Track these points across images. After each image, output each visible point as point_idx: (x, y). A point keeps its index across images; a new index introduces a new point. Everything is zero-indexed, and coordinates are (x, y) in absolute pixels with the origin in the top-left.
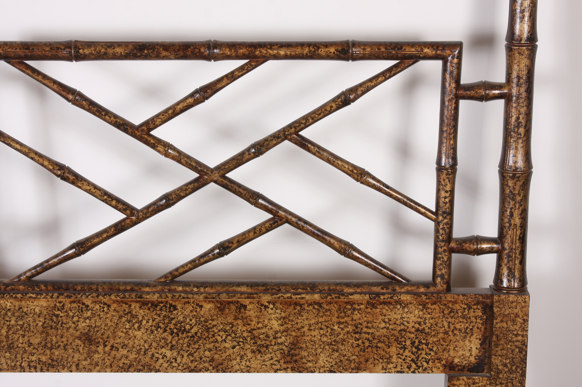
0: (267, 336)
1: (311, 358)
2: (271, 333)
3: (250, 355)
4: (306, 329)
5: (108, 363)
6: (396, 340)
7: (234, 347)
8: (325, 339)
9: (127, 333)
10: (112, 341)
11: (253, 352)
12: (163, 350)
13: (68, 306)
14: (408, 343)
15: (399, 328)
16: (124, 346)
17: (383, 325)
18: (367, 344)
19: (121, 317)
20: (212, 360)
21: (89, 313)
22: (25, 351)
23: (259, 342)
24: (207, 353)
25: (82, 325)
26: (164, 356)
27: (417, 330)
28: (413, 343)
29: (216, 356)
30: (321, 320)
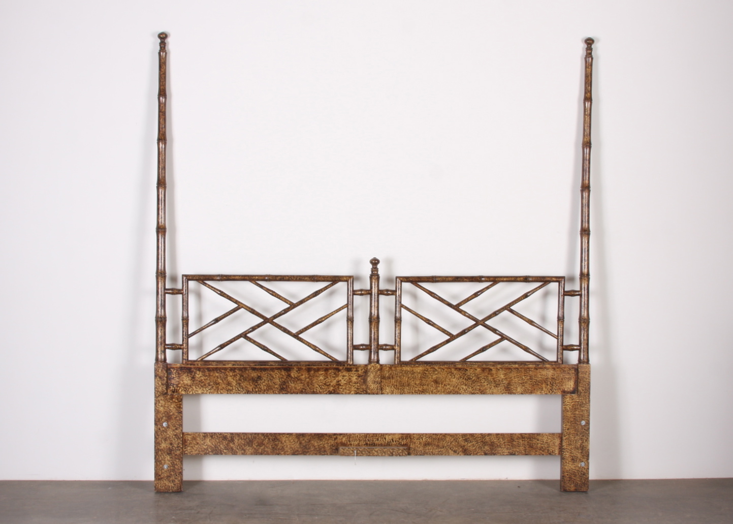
0: (499, 381)
1: (515, 389)
2: (501, 379)
3: (493, 388)
4: (513, 378)
5: (443, 391)
6: (545, 382)
7: (487, 385)
8: (519, 382)
9: (450, 380)
10: (444, 383)
11: (494, 386)
12: (463, 386)
13: (429, 369)
14: (549, 383)
15: (546, 377)
16: (449, 384)
17: (540, 376)
18: (534, 383)
19: (448, 374)
20: (480, 390)
21: (437, 372)
22: (414, 387)
23: (496, 383)
24: (478, 387)
25: (434, 377)
26: (463, 388)
27: (552, 378)
28: (550, 383)
29: (481, 388)
30: (518, 374)
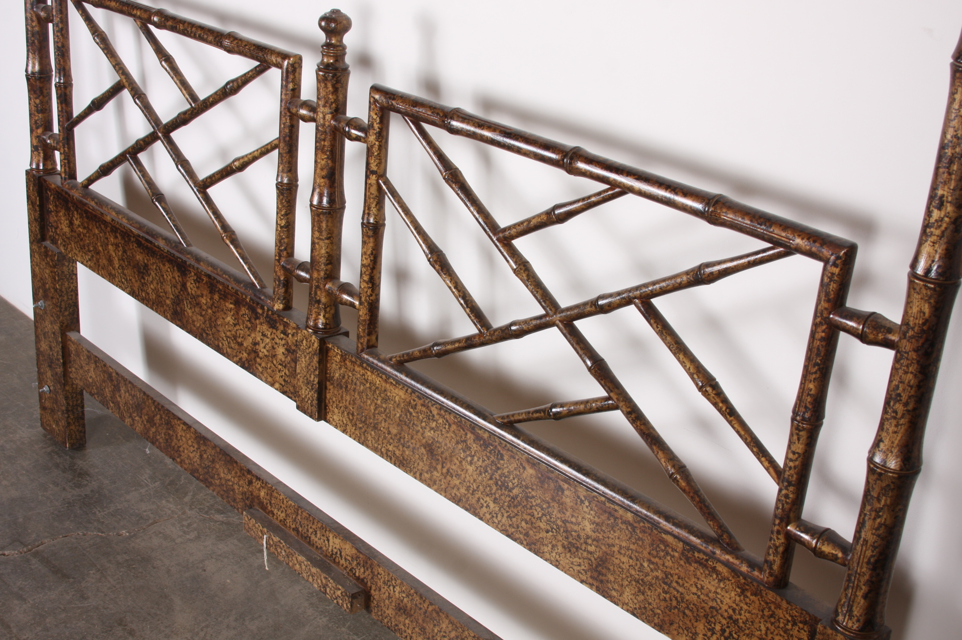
0: (579, 536)
1: (616, 587)
2: (582, 534)
3: (560, 549)
4: (616, 549)
5: (443, 487)
6: (706, 616)
7: (547, 532)
8: (633, 572)
9: (461, 462)
10: (449, 465)
11: (564, 547)
12: (488, 499)
13: (419, 407)
14: (718, 627)
15: (711, 604)
16: (458, 476)
17: (694, 590)
18: (674, 603)
19: (457, 443)
20: (527, 534)
21: (434, 425)
22: (385, 438)
23: (570, 539)
24: (523, 524)
25: (429, 434)
26: (488, 506)
27: (730, 617)
28: (723, 631)
29: (531, 532)
30: (632, 547)
